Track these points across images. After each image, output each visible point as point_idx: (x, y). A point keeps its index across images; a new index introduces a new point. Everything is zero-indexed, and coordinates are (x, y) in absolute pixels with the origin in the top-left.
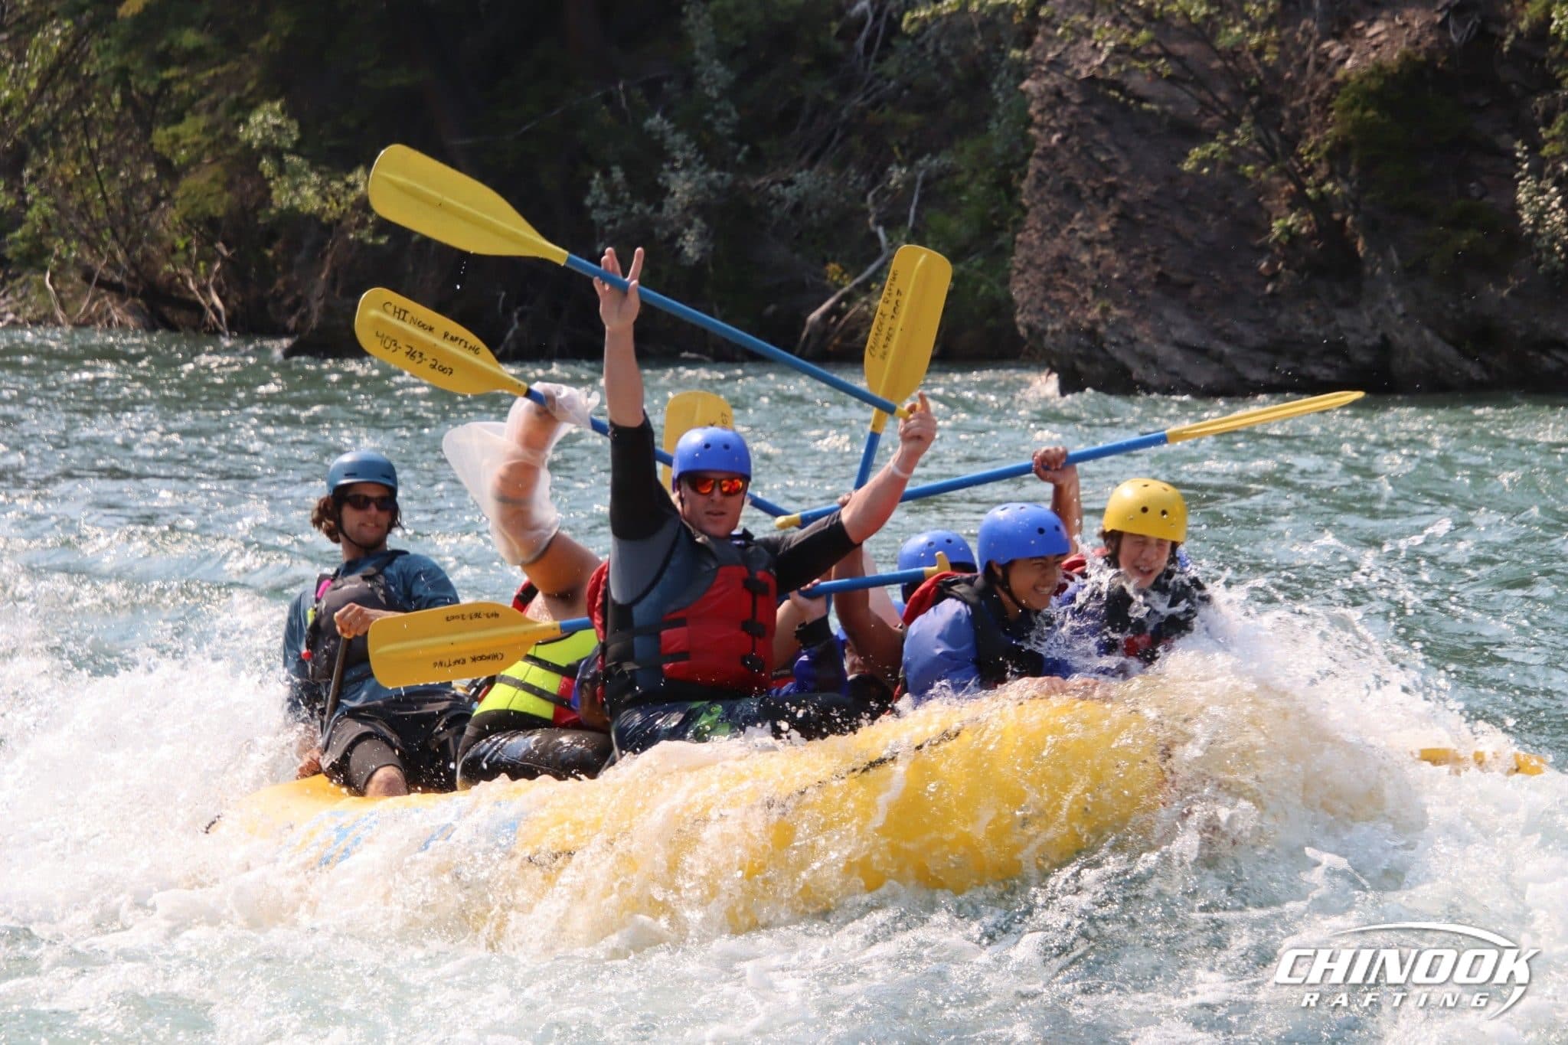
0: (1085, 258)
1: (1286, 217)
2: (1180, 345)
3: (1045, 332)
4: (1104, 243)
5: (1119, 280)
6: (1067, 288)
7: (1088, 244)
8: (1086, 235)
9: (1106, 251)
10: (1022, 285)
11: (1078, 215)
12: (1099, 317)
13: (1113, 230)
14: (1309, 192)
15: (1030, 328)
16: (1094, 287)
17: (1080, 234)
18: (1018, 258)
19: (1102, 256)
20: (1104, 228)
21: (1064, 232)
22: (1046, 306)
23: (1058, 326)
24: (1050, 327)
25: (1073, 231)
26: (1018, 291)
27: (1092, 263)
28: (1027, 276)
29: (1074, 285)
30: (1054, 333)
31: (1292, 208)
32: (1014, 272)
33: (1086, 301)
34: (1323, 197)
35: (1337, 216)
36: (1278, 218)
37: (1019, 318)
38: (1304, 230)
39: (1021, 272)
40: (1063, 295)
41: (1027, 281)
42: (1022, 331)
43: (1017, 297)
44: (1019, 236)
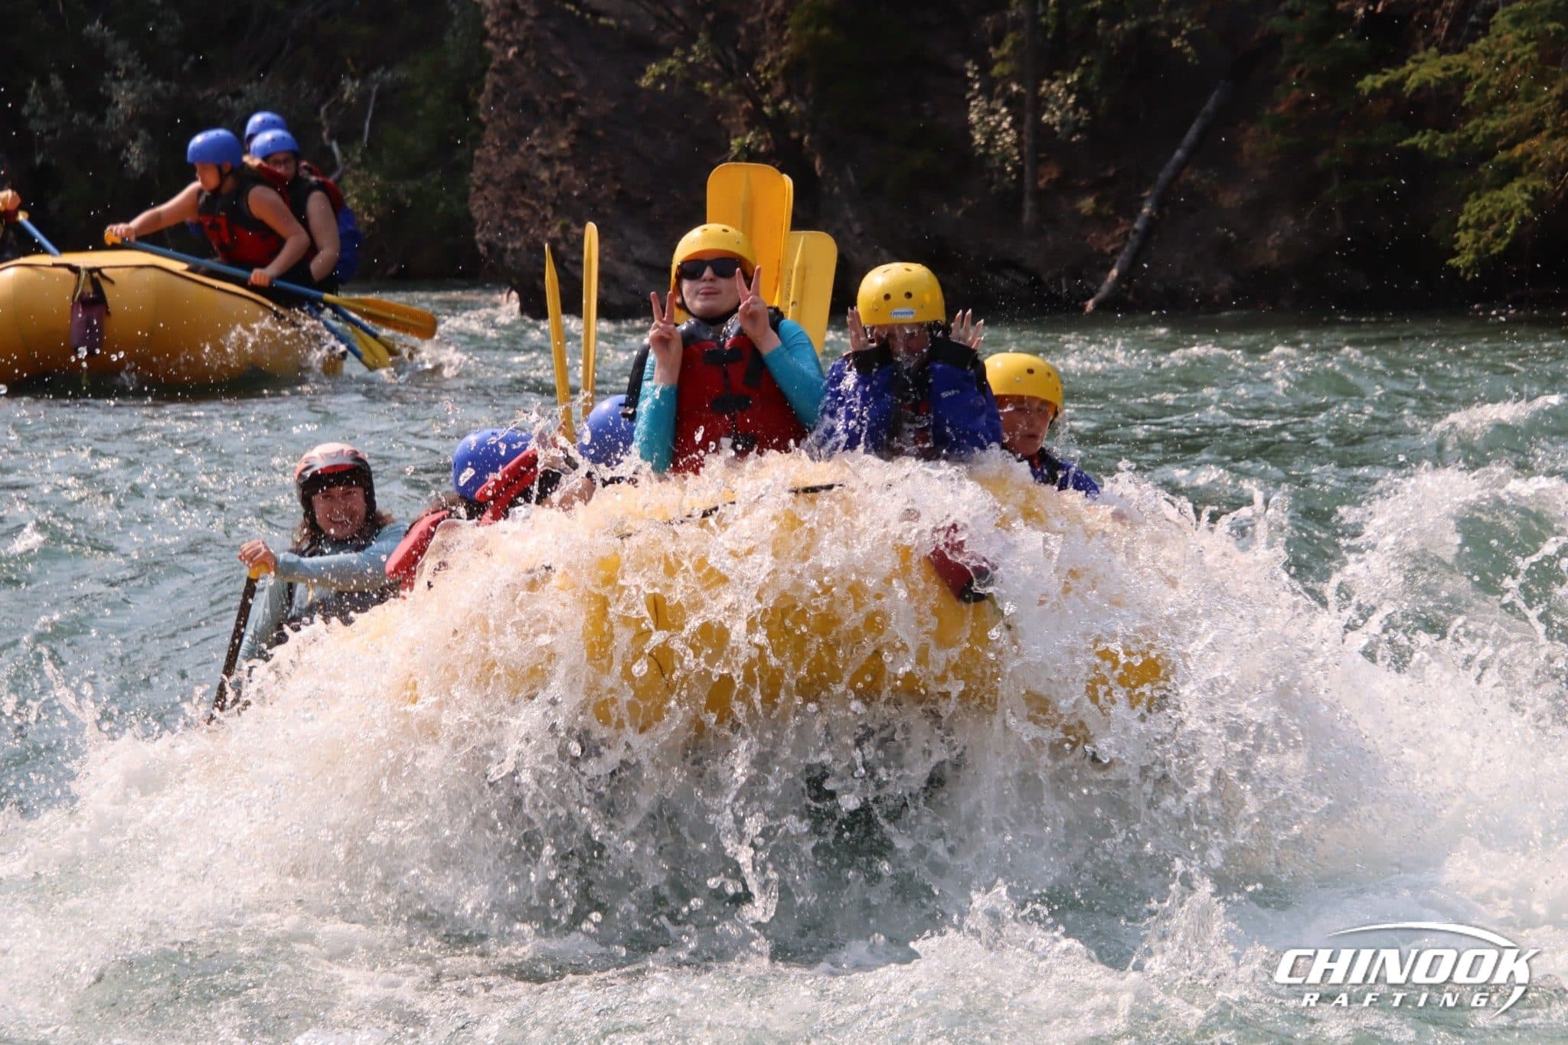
0: (544, 175)
1: (744, 136)
2: (639, 264)
3: (505, 250)
4: (563, 160)
5: (578, 197)
6: (526, 205)
7: (547, 160)
8: (544, 152)
9: (565, 168)
10: (481, 202)
11: (536, 131)
12: (559, 235)
13: (572, 146)
14: (767, 110)
15: (489, 245)
16: (554, 205)
17: (539, 150)
18: (476, 175)
19: (561, 174)
20: (563, 144)
21: (522, 149)
22: (506, 223)
23: (518, 245)
24: (510, 246)
25: (531, 147)
26: (478, 208)
27: (551, 180)
28: (486, 193)
29: (534, 203)
30: (514, 251)
31: (750, 126)
32: (473, 190)
33: (545, 219)
34: (781, 115)
35: (794, 135)
36: (736, 137)
37: (478, 236)
38: (762, 148)
39: (480, 189)
40: (522, 213)
41: (486, 199)
42: (482, 248)
43: (476, 215)
44: (477, 153)
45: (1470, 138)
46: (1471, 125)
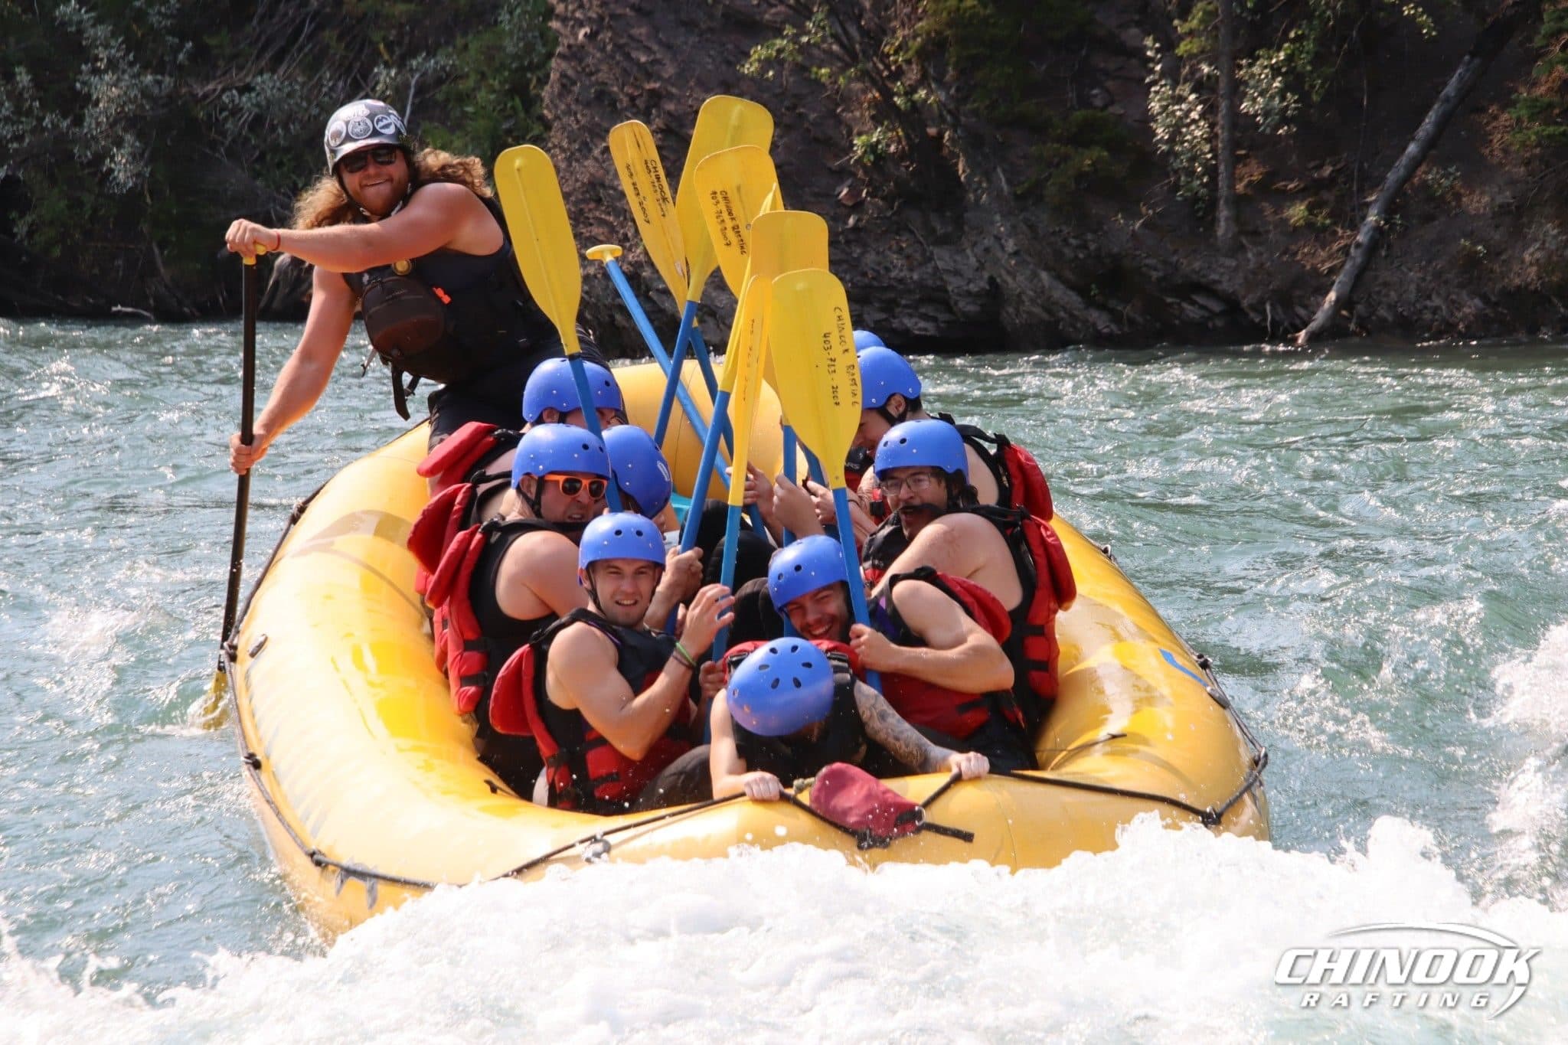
1: (869, 133)
6: (602, 222)
14: (898, 100)
21: (596, 152)
23: (592, 270)
29: (611, 219)
31: (877, 120)
33: (626, 238)
34: (915, 107)
35: (932, 131)
36: (860, 134)
38: (892, 148)
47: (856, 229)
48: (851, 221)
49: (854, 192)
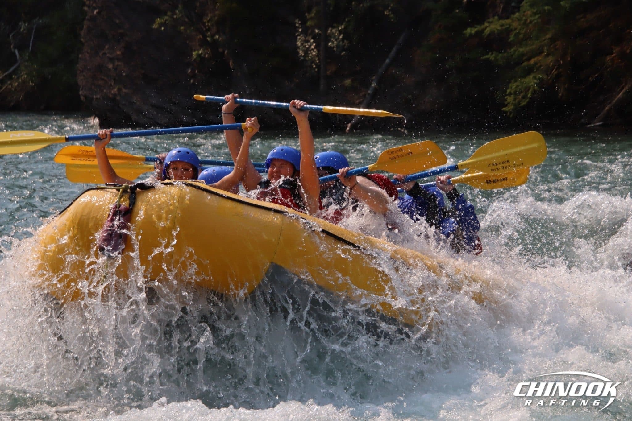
0: (110, 66)
1: (198, 50)
2: (153, 106)
3: (93, 99)
4: (119, 60)
5: (126, 76)
6: (102, 79)
7: (111, 60)
8: (111, 56)
9: (120, 63)
10: (82, 78)
11: (107, 47)
12: (117, 92)
13: (122, 53)
14: (209, 39)
15: (86, 97)
16: (115, 79)
17: (108, 55)
18: (80, 66)
19: (118, 65)
20: (119, 53)
21: (101, 54)
22: (93, 87)
23: (98, 97)
24: (95, 97)
25: (105, 54)
26: (81, 80)
27: (113, 68)
28: (84, 74)
29: (106, 78)
30: (97, 99)
31: (201, 46)
32: (78, 72)
33: (111, 85)
34: (215, 42)
35: (221, 50)
36: (195, 51)
37: (81, 93)
38: (207, 56)
39: (82, 72)
40: (101, 82)
41: (84, 76)
42: (82, 97)
43: (80, 83)
44: (80, 56)
45: (512, 55)
46: (512, 50)
47: (193, 84)
48: (192, 81)
49: (193, 71)
